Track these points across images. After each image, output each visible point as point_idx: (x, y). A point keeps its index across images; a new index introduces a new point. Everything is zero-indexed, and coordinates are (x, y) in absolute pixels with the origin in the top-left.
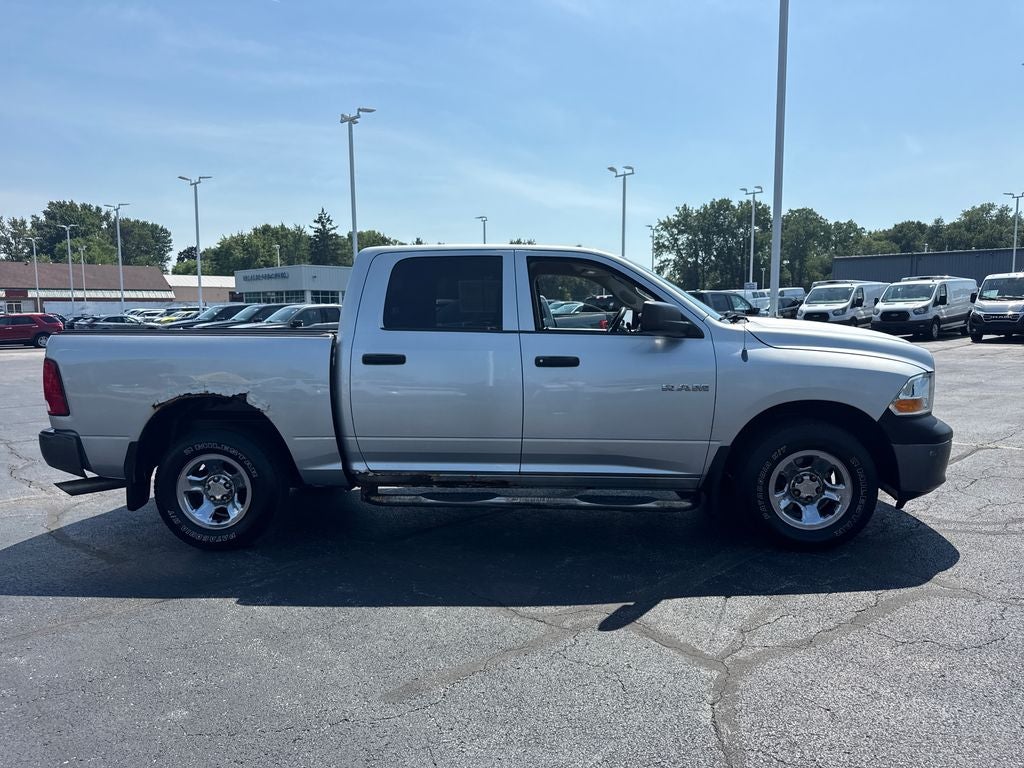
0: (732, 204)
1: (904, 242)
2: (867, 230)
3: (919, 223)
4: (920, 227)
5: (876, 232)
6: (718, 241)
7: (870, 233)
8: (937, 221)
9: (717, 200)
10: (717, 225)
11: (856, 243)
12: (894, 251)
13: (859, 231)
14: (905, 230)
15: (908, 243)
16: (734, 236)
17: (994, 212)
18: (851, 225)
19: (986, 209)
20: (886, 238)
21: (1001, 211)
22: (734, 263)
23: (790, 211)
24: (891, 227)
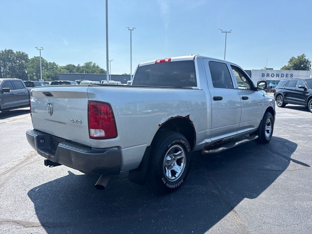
0: (13, 51)
1: (70, 70)
2: (59, 65)
3: (73, 65)
4: (74, 66)
5: (62, 66)
6: (9, 64)
7: (60, 67)
8: (79, 65)
9: (7, 49)
10: (8, 58)
11: (56, 69)
12: (67, 72)
13: (57, 66)
14: (70, 66)
15: (71, 70)
16: (15, 63)
17: (92, 64)
18: (54, 63)
19: (90, 63)
20: (65, 69)
21: (94, 64)
22: (16, 72)
23: (35, 57)
24: (66, 65)
